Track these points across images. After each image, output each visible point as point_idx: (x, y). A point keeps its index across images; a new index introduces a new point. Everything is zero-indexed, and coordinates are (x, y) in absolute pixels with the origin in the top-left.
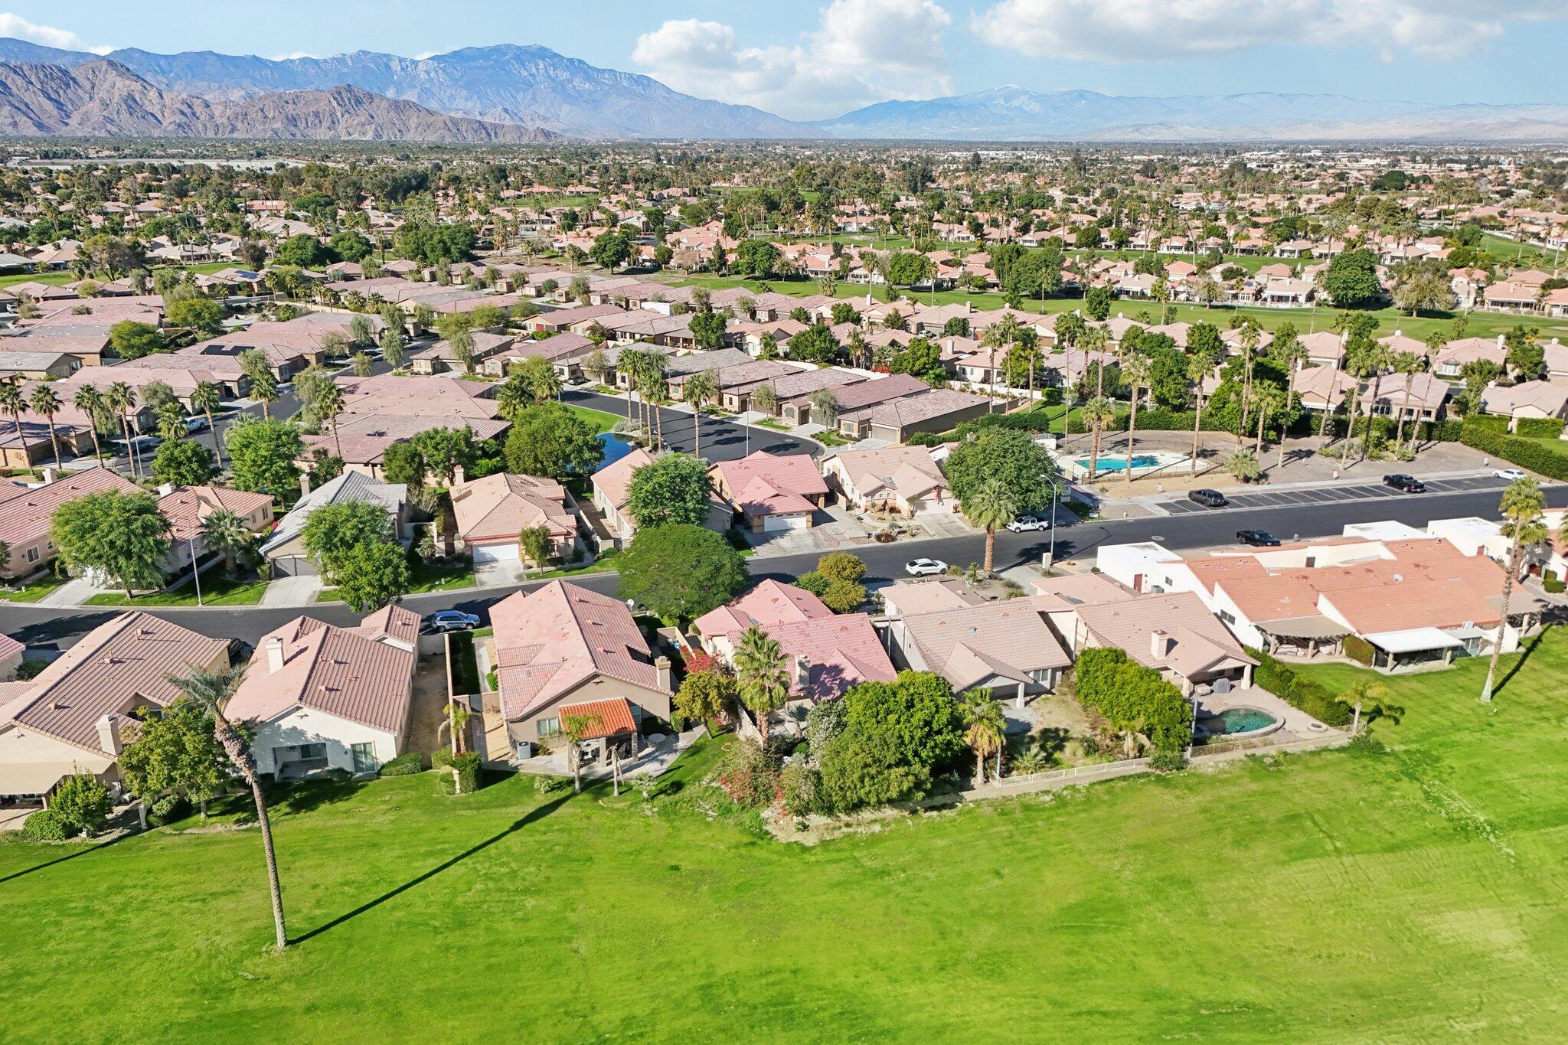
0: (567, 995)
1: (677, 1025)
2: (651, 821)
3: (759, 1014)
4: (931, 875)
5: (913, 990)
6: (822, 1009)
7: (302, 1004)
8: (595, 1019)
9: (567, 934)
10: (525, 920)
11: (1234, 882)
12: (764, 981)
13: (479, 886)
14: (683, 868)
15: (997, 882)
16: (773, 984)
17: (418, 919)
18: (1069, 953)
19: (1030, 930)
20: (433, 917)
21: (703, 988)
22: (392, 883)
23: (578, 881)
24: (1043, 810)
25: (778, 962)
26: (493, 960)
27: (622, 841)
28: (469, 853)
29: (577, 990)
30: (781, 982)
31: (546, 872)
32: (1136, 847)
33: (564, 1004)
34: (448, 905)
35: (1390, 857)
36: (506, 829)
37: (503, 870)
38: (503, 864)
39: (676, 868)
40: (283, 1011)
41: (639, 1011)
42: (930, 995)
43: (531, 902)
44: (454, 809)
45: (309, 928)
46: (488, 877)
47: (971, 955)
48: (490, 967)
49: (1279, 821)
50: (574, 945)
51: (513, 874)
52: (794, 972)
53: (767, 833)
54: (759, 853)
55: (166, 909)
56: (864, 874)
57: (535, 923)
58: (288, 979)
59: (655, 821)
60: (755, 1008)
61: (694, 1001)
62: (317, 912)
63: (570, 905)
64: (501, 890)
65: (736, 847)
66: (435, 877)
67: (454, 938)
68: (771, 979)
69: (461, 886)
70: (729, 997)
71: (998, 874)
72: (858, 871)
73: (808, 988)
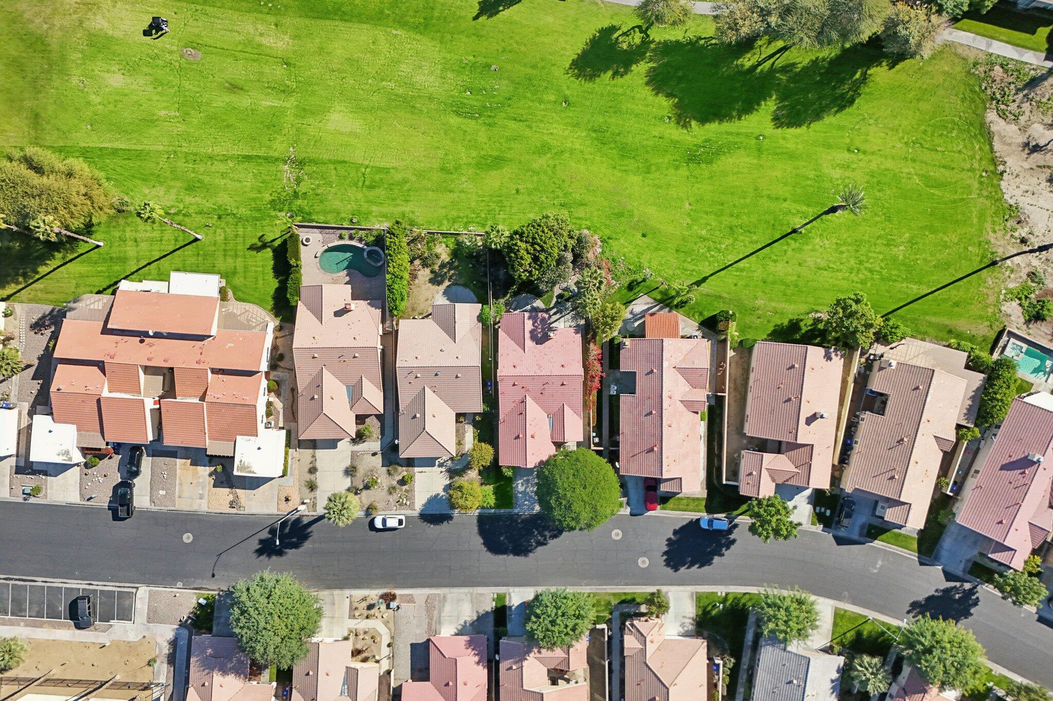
0: (696, 185)
1: (661, 161)
2: (648, 264)
3: (633, 154)
4: (544, 199)
5: (577, 146)
6: (611, 149)
7: (788, 202)
8: (687, 173)
9: (692, 213)
10: (707, 224)
11: (423, 165)
12: (627, 168)
13: (723, 246)
14: (641, 235)
15: (520, 187)
16: (624, 165)
17: (748, 234)
18: (510, 149)
19: (520, 162)
20: (742, 234)
21: (648, 173)
22: (758, 257)
23: (684, 239)
24: (478, 223)
25: (619, 174)
26: (721, 207)
27: (662, 257)
28: (726, 267)
29: (692, 187)
30: (620, 166)
31: (696, 248)
32: (451, 191)
33: (698, 183)
34: (736, 240)
35: (347, 159)
36: (710, 278)
37: (712, 253)
38: (713, 256)
39: (644, 236)
40: (795, 202)
41: (672, 171)
42: (572, 142)
43: (704, 232)
44: (731, 300)
45: (787, 239)
46: (719, 251)
47: (549, 156)
48: (723, 204)
49: (379, 187)
50: (690, 207)
51: (709, 250)
52: (615, 168)
53: (602, 242)
54: (607, 232)
55: (842, 267)
56: (570, 207)
57: (703, 221)
58: (794, 214)
59: (646, 265)
60: (634, 158)
61: (653, 168)
62: (785, 248)
63: (689, 227)
64: (715, 242)
65: (616, 239)
66: (741, 257)
67: (735, 222)
68: (624, 168)
69: (730, 248)
70: (641, 165)
71: (517, 191)
72: (572, 210)
73: (613, 159)
